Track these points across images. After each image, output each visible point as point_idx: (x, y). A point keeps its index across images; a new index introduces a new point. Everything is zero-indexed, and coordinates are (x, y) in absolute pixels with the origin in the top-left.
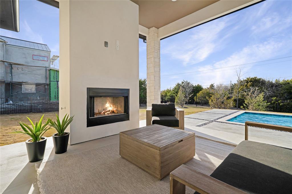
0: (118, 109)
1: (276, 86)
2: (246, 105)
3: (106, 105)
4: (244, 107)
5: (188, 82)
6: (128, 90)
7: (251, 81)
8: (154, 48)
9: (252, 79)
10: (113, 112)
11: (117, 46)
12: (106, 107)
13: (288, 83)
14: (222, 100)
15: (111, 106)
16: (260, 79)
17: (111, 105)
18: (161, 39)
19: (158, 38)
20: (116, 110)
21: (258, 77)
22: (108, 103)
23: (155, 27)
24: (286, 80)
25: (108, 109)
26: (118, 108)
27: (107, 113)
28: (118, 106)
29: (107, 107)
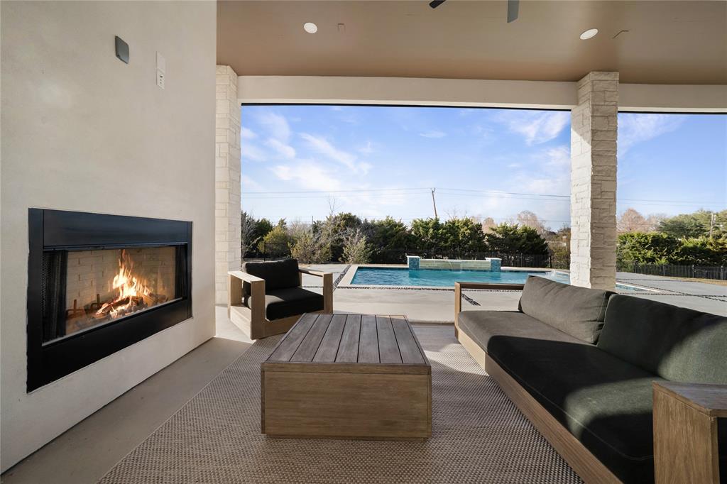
0: (156, 292)
1: (372, 228)
2: (345, 255)
3: (116, 278)
4: (343, 259)
5: (244, 212)
6: (189, 225)
7: (344, 219)
8: (230, 120)
9: (345, 215)
10: (139, 302)
11: (159, 74)
12: (115, 286)
13: (383, 225)
14: (313, 249)
15: (131, 283)
16: (355, 216)
17: (134, 280)
18: (243, 104)
19: (237, 98)
20: (151, 295)
21: (353, 214)
22: (122, 271)
23: (231, 67)
24: (380, 220)
25: (123, 296)
26: (155, 287)
27: (120, 308)
28: (156, 281)
29: (118, 289)
